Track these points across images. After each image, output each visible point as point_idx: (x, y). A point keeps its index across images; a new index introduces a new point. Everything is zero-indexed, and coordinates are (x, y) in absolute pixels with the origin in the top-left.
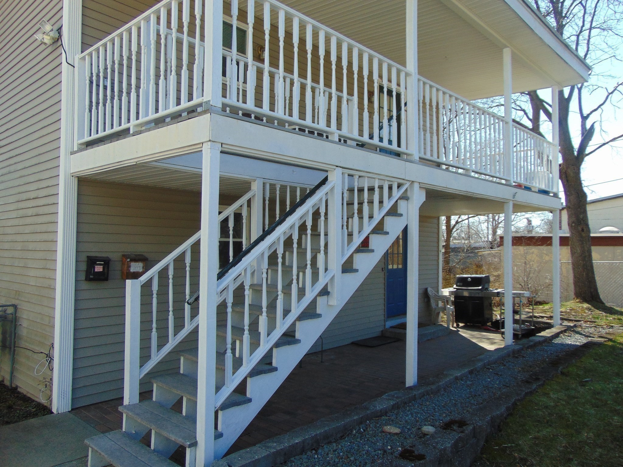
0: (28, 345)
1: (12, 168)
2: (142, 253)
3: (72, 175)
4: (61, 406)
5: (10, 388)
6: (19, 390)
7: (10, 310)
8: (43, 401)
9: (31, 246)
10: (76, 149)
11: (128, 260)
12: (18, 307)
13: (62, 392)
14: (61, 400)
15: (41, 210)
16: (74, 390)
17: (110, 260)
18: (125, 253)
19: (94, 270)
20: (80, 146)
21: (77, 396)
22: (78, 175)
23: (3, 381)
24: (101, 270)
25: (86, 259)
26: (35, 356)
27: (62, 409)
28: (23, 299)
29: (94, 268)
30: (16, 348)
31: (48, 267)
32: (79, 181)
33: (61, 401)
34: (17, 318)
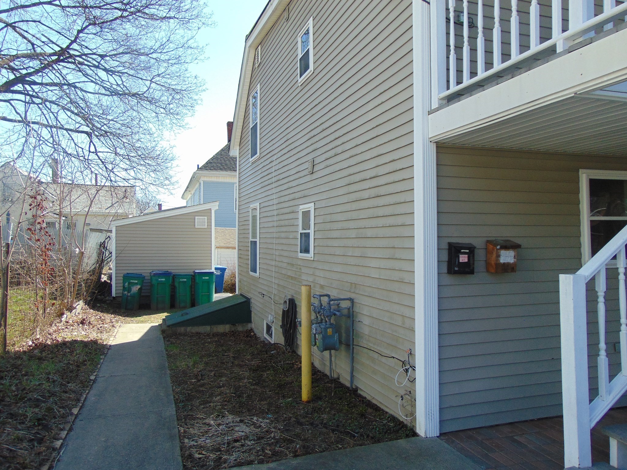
0: (371, 345)
1: (339, 150)
2: (509, 239)
3: (431, 140)
4: (429, 428)
5: (351, 389)
6: (359, 392)
7: (345, 305)
8: (401, 416)
9: (369, 233)
10: (435, 105)
11: (498, 247)
12: (355, 301)
13: (429, 412)
14: (429, 421)
15: (382, 191)
16: (441, 409)
17: (475, 247)
18: (490, 239)
19: (459, 260)
20: (441, 102)
21: (445, 419)
22: (436, 139)
23: (338, 378)
24: (466, 260)
25: (447, 247)
26: (384, 360)
27: (431, 434)
28: (361, 293)
29: (459, 257)
30: (354, 346)
31: (397, 256)
32: (437, 147)
33: (429, 423)
34: (355, 313)
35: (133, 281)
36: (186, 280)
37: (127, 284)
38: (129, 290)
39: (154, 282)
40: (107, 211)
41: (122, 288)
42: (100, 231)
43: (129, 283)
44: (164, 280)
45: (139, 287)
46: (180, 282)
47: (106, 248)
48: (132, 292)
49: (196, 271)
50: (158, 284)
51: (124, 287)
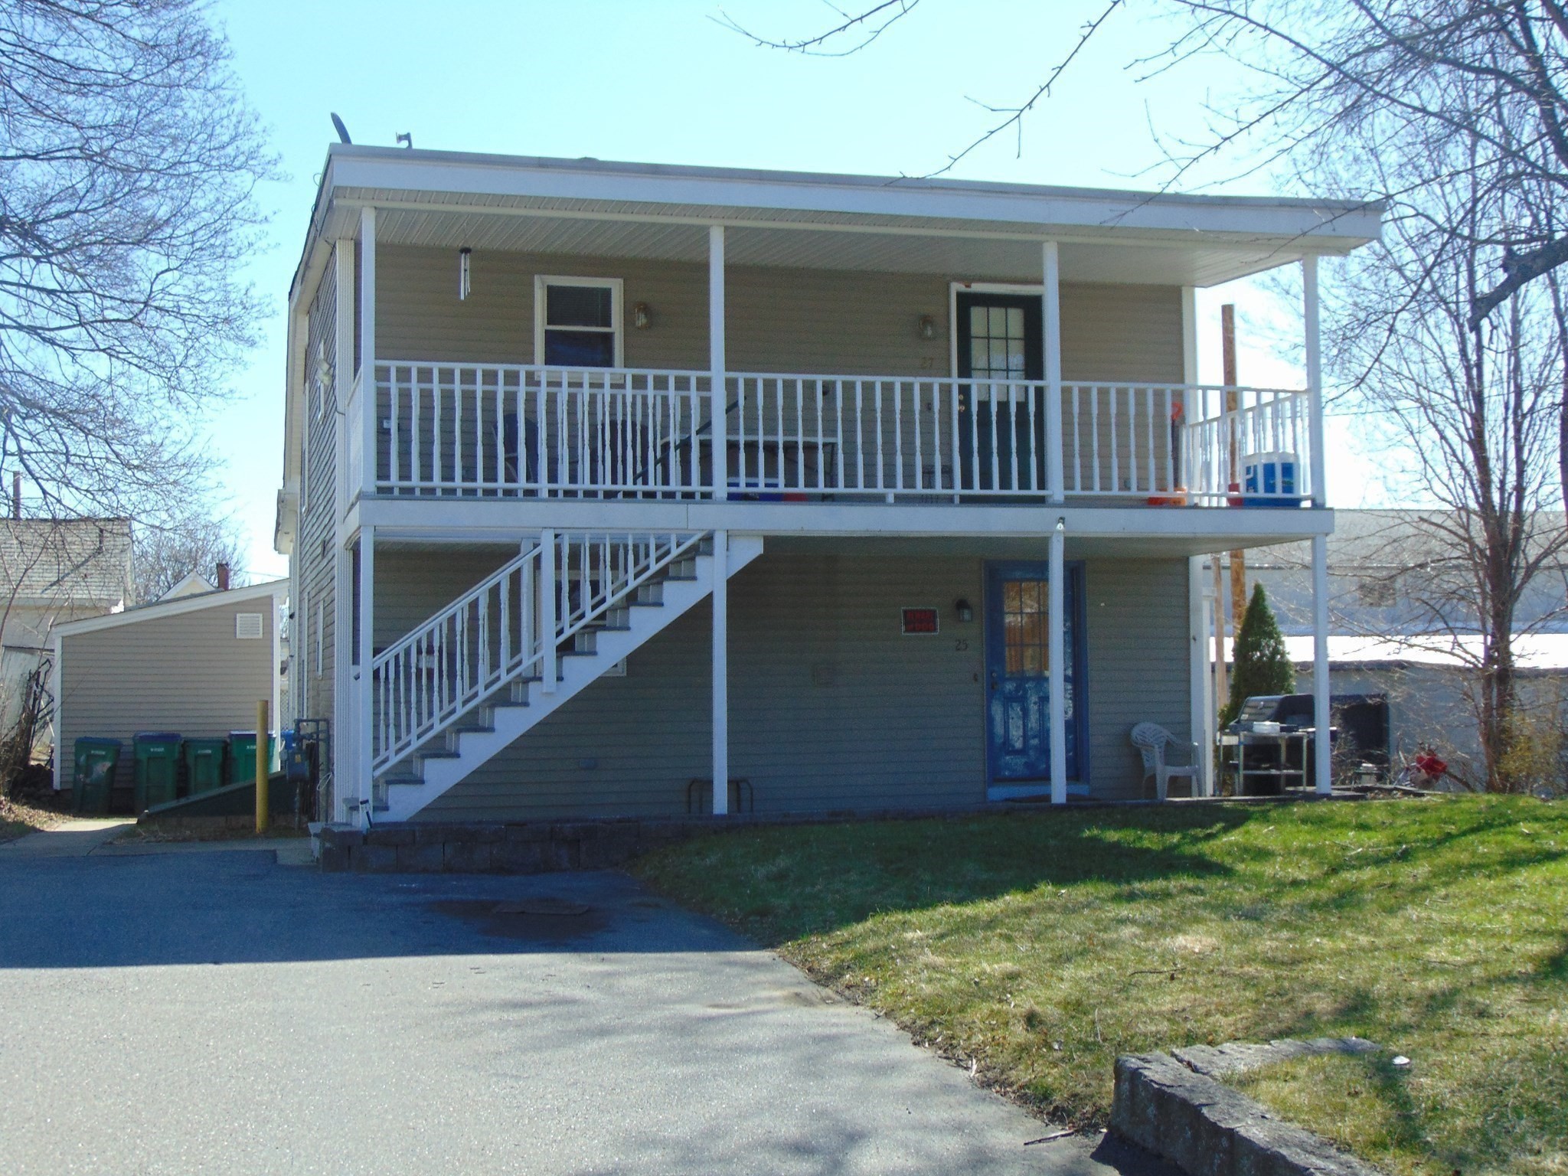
35: (97, 752)
36: (209, 752)
37: (83, 758)
38: (88, 771)
39: (143, 756)
40: (48, 594)
41: (73, 764)
42: (30, 650)
43: (89, 757)
44: (161, 750)
45: (108, 764)
46: (197, 757)
47: (42, 687)
48: (94, 776)
49: (233, 733)
50: (149, 759)
51: (77, 765)
